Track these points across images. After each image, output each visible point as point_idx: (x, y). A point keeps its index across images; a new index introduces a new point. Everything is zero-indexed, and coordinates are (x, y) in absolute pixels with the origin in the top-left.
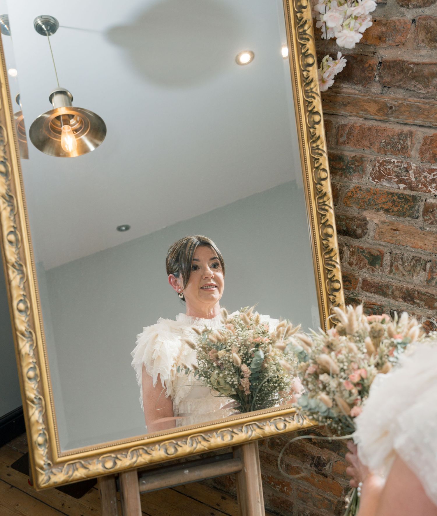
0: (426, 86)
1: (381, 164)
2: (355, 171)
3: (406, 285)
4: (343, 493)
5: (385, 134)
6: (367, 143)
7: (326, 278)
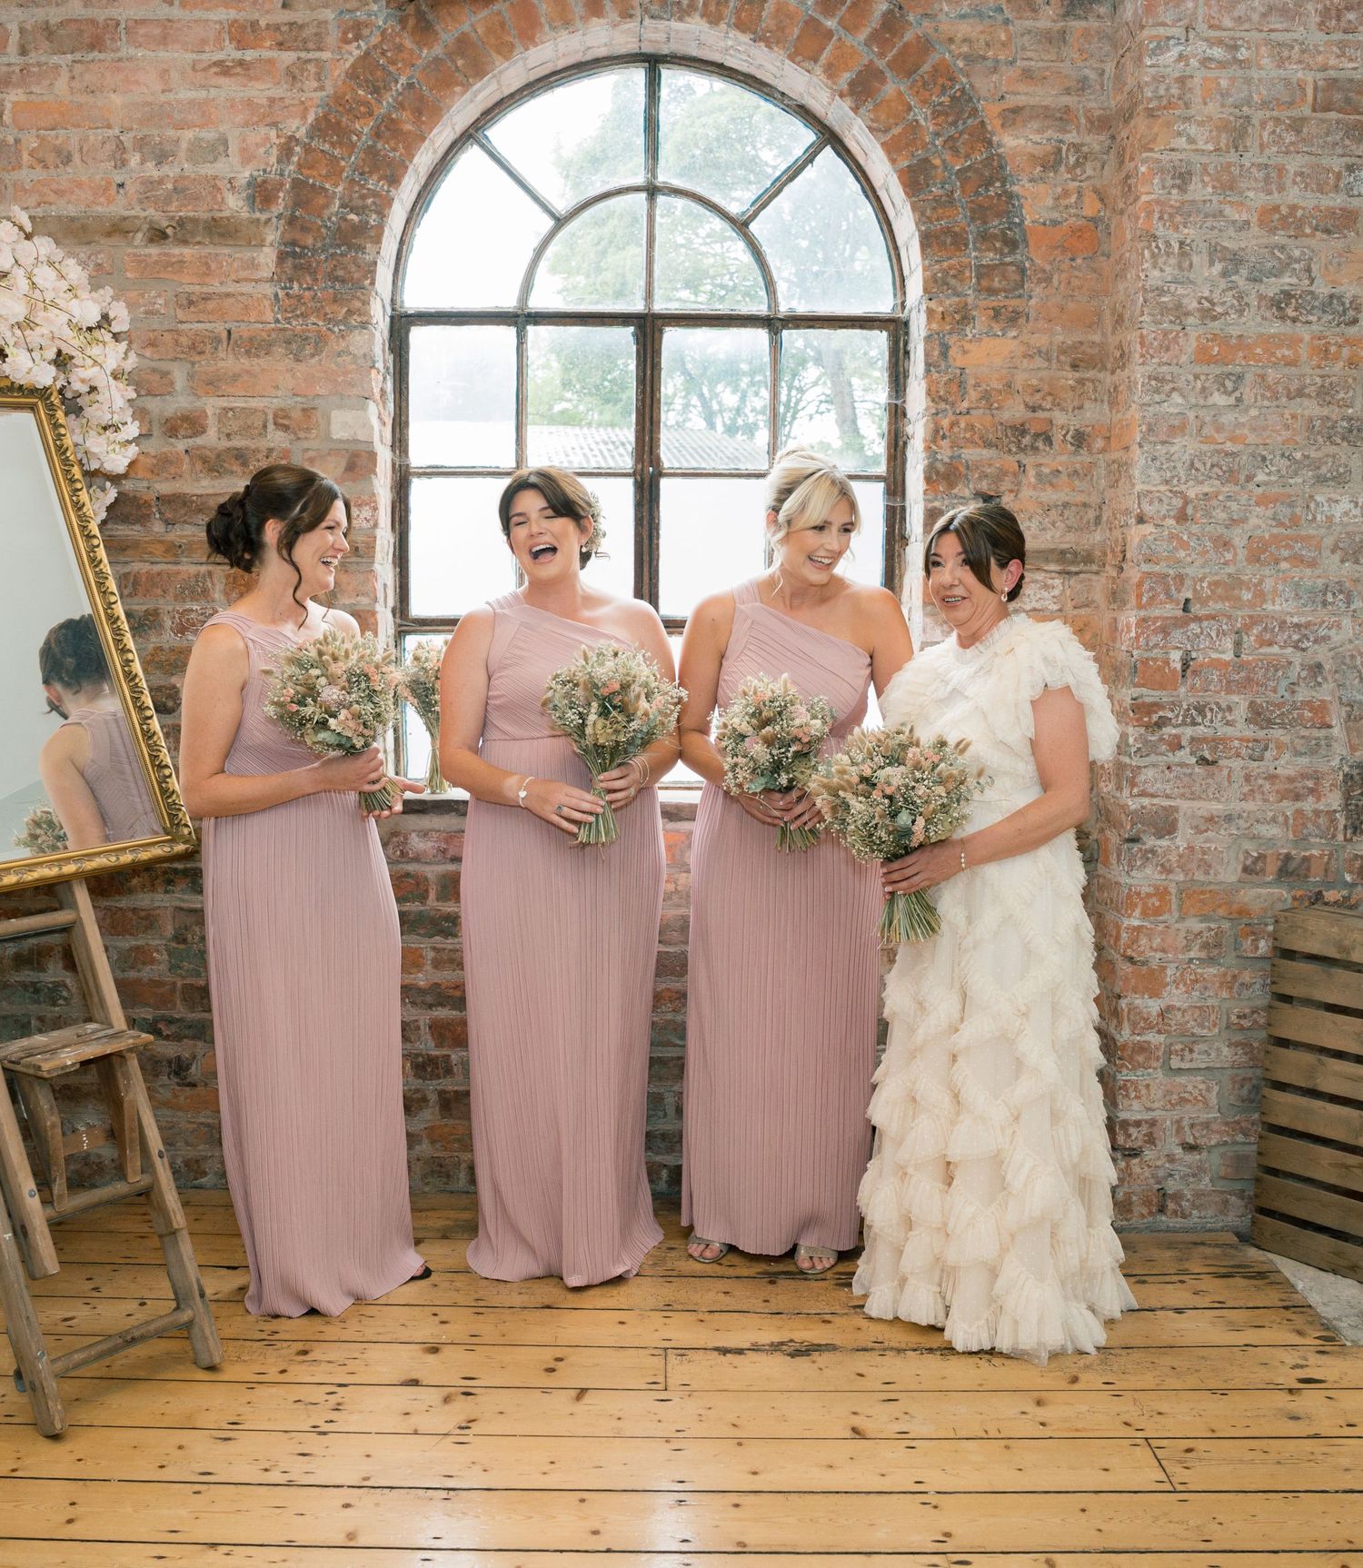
1: (182, 614)
2: (150, 628)
5: (180, 577)
6: (159, 592)
7: (135, 707)
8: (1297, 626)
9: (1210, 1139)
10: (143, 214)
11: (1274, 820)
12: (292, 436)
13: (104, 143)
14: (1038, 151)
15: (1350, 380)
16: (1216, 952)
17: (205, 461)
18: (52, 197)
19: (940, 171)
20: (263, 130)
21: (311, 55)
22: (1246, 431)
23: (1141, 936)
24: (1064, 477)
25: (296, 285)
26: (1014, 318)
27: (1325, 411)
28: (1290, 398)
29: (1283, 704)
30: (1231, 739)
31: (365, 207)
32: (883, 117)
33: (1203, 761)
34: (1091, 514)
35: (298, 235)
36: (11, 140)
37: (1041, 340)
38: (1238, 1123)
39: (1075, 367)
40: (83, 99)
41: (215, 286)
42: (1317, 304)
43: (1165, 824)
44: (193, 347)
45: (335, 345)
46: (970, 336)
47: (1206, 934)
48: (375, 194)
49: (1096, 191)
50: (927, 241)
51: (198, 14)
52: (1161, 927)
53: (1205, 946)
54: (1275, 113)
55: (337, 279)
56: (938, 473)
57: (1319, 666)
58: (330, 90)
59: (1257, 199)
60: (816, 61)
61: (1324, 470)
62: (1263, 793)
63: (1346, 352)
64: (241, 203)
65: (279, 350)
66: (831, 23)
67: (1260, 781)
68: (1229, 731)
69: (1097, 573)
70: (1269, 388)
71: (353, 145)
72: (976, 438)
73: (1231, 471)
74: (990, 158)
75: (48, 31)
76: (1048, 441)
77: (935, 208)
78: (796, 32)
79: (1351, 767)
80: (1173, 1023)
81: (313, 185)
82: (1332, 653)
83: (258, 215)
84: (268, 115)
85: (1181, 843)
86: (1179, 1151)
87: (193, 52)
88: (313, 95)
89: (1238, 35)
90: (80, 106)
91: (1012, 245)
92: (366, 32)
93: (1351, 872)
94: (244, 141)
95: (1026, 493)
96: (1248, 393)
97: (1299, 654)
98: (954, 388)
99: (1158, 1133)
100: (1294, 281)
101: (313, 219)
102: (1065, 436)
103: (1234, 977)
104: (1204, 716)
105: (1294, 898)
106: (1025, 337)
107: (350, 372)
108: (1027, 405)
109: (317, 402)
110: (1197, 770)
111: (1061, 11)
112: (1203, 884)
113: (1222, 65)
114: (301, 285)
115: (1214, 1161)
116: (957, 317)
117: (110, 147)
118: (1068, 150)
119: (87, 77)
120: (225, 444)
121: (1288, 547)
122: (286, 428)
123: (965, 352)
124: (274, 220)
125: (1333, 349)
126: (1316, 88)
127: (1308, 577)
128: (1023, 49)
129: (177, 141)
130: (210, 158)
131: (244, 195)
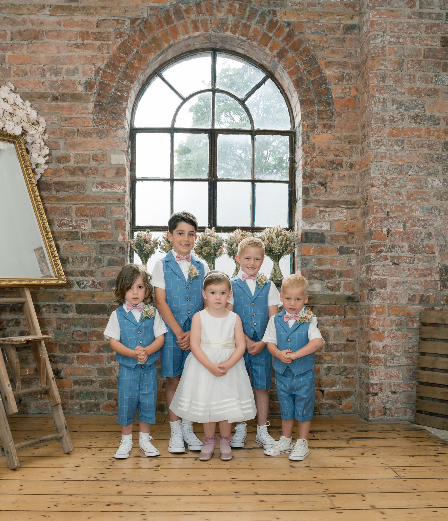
0: (73, 189)
1: (61, 220)
3: (80, 269)
4: (73, 385)
5: (61, 208)
6: (54, 213)
8: (423, 220)
9: (400, 390)
10: (50, 92)
11: (418, 283)
12: (98, 163)
13: (38, 69)
14: (337, 75)
15: (438, 142)
16: (400, 327)
17: (69, 170)
18: (21, 86)
19: (306, 81)
20: (90, 66)
21: (106, 43)
22: (405, 158)
23: (376, 321)
24: (347, 178)
25: (100, 115)
26: (330, 127)
27: (430, 152)
28: (419, 148)
29: (420, 245)
30: (403, 257)
31: (122, 90)
32: (288, 64)
33: (395, 264)
34: (356, 190)
35: (101, 99)
36: (7, 68)
37: (338, 134)
38: (409, 384)
39: (349, 143)
40: (32, 55)
41: (74, 115)
42: (426, 118)
43: (383, 285)
44: (66, 134)
45: (113, 134)
46: (316, 133)
47: (397, 321)
48: (126, 86)
49: (355, 88)
50: (302, 103)
51: (69, 29)
52: (382, 318)
53: (397, 325)
54: (412, 59)
55: (113, 113)
56: (307, 176)
57: (431, 233)
58: (111, 53)
59: (407, 85)
60: (266, 46)
61: (430, 171)
62: (414, 275)
63: (436, 133)
64: (82, 89)
65: (94, 135)
66: (271, 35)
67: (413, 271)
68: (403, 254)
69: (358, 208)
70: (412, 144)
71: (119, 71)
72: (319, 165)
73: (401, 170)
74: (322, 77)
75: (20, 33)
76: (342, 166)
77: (304, 93)
78: (260, 37)
79: (442, 266)
80: (387, 350)
81: (106, 83)
82: (435, 229)
83: (88, 92)
84: (91, 61)
85: (388, 290)
86: (390, 394)
87: (67, 41)
88: (106, 55)
89: (400, 34)
90: (30, 57)
91: (329, 104)
92: (123, 35)
93: (443, 301)
94: (84, 69)
95: (335, 183)
96: (406, 146)
97: (424, 229)
98: (311, 149)
99: (383, 388)
100: (419, 111)
101: (106, 94)
102: (347, 164)
103: (407, 335)
104: (394, 249)
105: (425, 309)
106: (333, 133)
107: (118, 142)
108: (334, 155)
109: (107, 152)
110: (393, 267)
111: (343, 32)
112: (395, 304)
113: (395, 43)
114: (102, 115)
115: (402, 397)
116: (312, 127)
117: (40, 70)
118: (346, 75)
119: (33, 48)
120: (76, 165)
121: (419, 195)
122: (96, 160)
123: (315, 138)
124: (93, 94)
125: (432, 132)
126: (424, 51)
127: (426, 205)
128: (331, 43)
129: (62, 69)
130: (73, 74)
131: (84, 86)
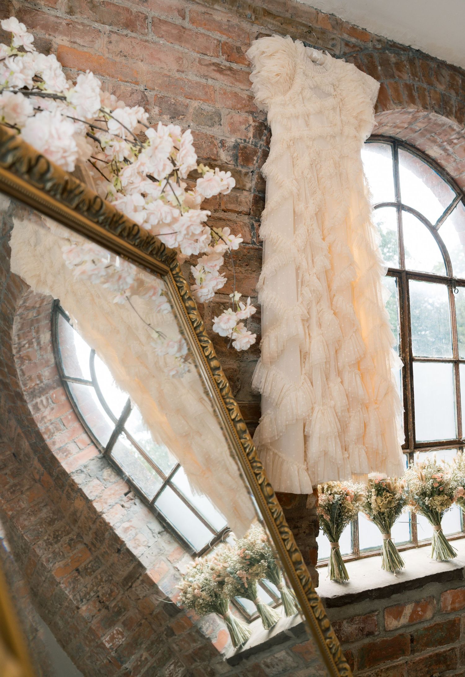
13: (132, 93)
20: (244, 115)
40: (117, 59)
51: (202, 30)
64: (229, 158)
83: (240, 168)
84: (247, 105)
87: (198, 52)
90: (115, 63)
94: (232, 118)
117: (136, 98)
119: (122, 45)
124: (250, 174)
129: (187, 106)
130: (209, 123)
131: (231, 153)
